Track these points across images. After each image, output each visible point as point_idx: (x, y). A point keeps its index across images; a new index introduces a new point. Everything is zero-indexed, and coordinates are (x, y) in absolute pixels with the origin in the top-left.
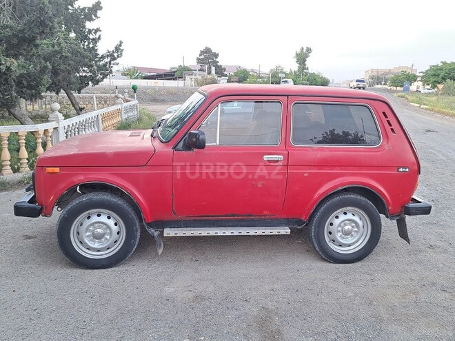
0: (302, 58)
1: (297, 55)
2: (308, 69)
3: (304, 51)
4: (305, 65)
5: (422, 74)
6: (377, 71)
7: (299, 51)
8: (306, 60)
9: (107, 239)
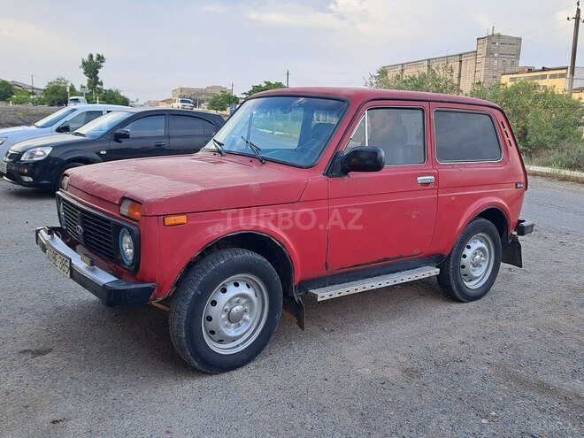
0: (92, 67)
1: (84, 64)
2: (101, 84)
3: (95, 59)
4: (98, 78)
5: (244, 96)
6: (189, 90)
7: (86, 59)
8: (98, 72)
9: (246, 320)
